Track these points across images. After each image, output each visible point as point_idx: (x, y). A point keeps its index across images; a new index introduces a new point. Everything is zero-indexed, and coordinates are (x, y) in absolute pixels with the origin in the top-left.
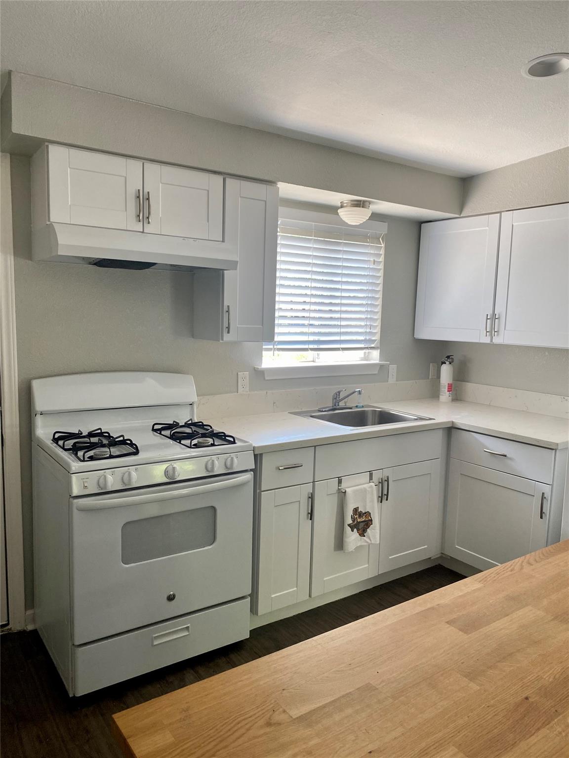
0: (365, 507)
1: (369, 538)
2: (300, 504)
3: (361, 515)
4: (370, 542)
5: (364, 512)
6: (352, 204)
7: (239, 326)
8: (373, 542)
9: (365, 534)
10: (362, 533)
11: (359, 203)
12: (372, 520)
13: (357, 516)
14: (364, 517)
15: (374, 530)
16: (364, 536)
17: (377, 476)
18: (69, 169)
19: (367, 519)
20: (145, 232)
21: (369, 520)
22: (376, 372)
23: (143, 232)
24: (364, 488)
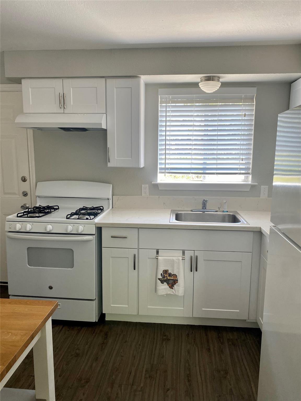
0: (173, 270)
1: (175, 291)
2: (128, 259)
3: (170, 275)
4: (175, 293)
5: (173, 274)
6: (205, 79)
7: (117, 158)
8: (177, 294)
9: (173, 288)
10: (172, 287)
11: (209, 78)
12: (177, 280)
13: (167, 275)
14: (173, 277)
15: (178, 286)
16: (173, 289)
17: (188, 255)
18: (30, 89)
19: (174, 279)
20: (65, 113)
21: (176, 280)
22: (249, 190)
23: (64, 113)
24: (173, 259)
